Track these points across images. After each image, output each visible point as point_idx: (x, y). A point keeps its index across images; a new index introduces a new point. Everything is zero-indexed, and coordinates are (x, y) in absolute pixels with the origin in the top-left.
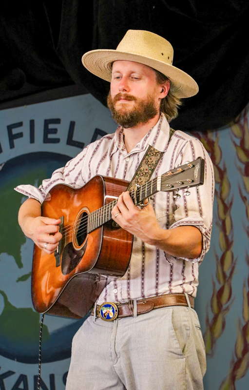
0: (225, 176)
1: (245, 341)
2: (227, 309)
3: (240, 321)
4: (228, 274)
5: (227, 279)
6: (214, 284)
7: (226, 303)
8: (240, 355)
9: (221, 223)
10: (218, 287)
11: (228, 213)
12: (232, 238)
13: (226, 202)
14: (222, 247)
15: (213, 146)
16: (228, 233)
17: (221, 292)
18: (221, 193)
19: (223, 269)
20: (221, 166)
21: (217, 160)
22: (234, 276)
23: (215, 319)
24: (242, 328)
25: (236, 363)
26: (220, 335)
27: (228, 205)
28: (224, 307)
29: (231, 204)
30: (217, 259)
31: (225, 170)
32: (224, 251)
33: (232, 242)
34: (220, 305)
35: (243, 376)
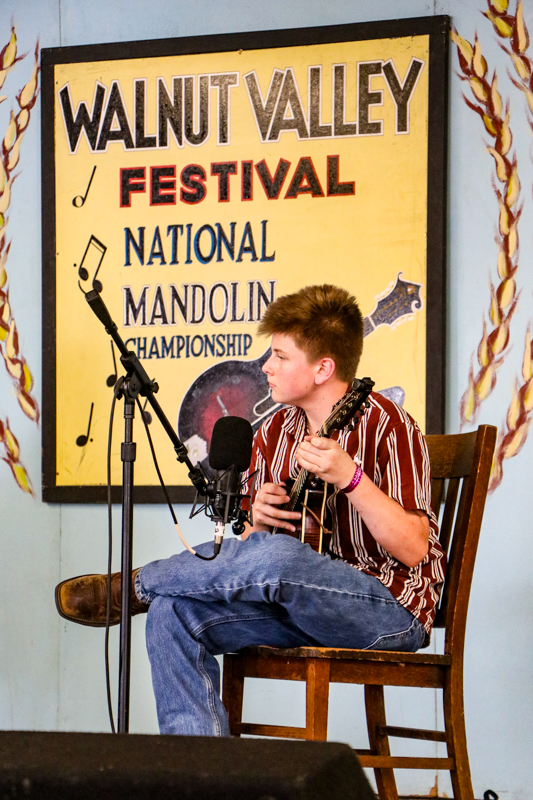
0: (514, 172)
1: (522, 407)
2: (500, 361)
3: (517, 379)
4: (506, 312)
5: (504, 319)
6: (485, 325)
7: (500, 352)
8: (513, 426)
9: (502, 240)
10: (490, 330)
11: (513, 226)
12: (516, 262)
13: (512, 210)
14: (501, 273)
15: (501, 127)
16: (510, 255)
17: (493, 336)
18: (506, 196)
19: (499, 305)
20: (510, 158)
21: (505, 149)
22: (514, 315)
23: (483, 373)
24: (519, 389)
25: (506, 437)
26: (486, 396)
27: (515, 215)
28: (497, 357)
29: (519, 213)
30: (492, 290)
31: (515, 164)
32: (503, 279)
33: (516, 267)
34: (490, 355)
35: (515, 455)
